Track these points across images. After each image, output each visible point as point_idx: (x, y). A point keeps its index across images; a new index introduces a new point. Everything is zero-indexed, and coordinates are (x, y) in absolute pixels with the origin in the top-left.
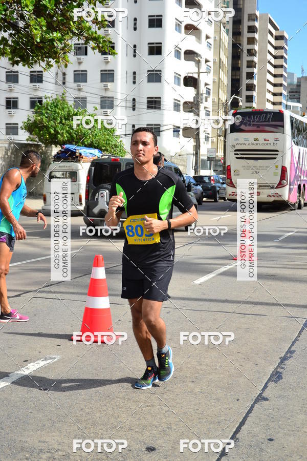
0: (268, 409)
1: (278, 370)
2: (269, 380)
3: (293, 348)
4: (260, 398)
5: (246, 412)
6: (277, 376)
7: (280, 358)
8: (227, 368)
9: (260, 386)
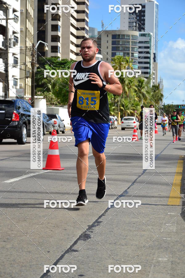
0: (78, 257)
1: (87, 233)
2: (78, 239)
3: (100, 220)
4: (70, 250)
5: (57, 259)
6: (85, 237)
7: (88, 226)
8: (37, 233)
9: (69, 243)
